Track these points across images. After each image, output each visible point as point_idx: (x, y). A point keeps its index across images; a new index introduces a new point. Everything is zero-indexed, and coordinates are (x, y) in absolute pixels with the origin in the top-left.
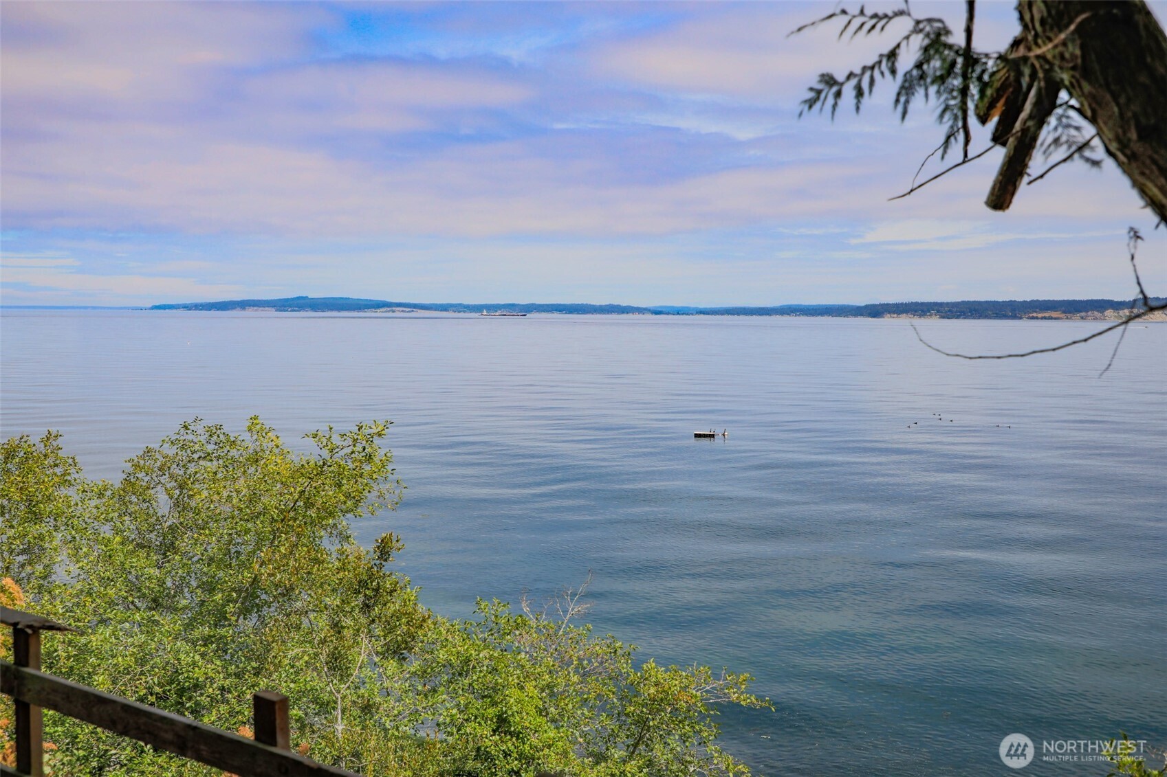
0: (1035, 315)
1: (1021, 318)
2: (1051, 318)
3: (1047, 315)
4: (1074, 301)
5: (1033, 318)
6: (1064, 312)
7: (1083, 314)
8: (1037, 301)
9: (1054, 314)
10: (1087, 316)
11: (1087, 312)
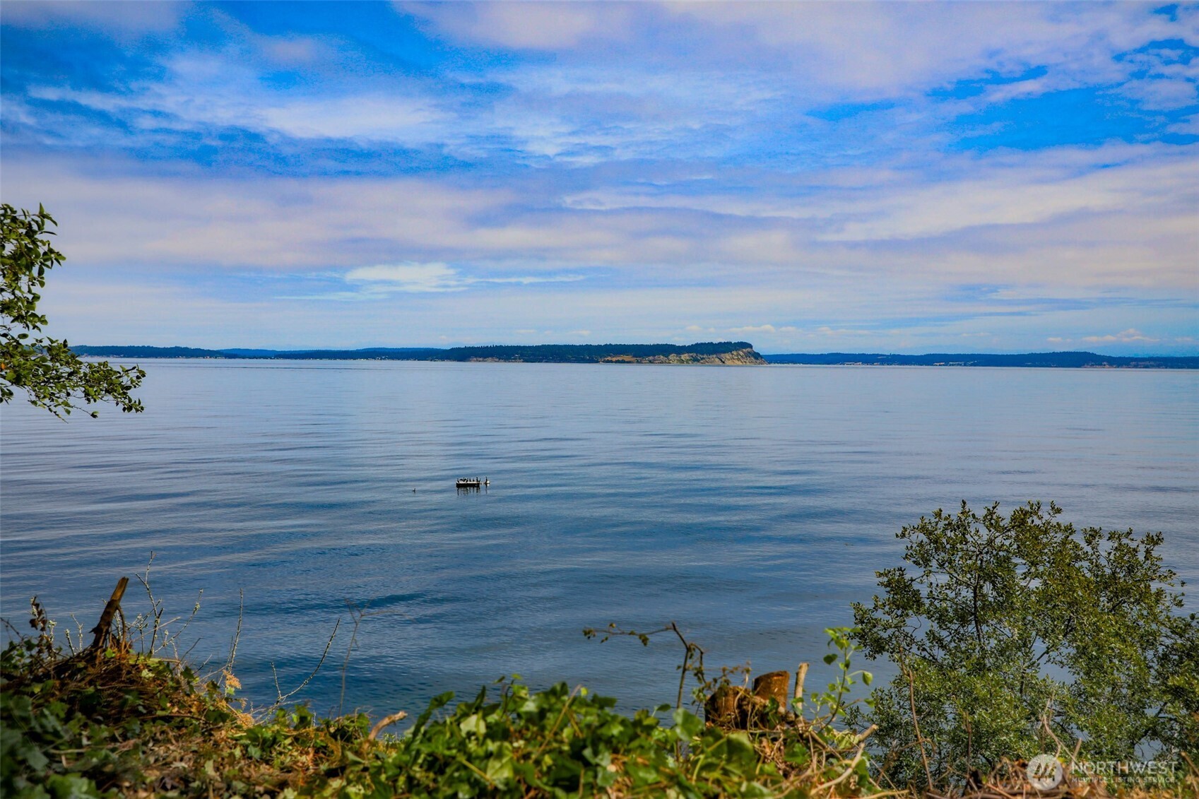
0: (609, 358)
1: (597, 362)
2: (623, 362)
3: (620, 359)
4: (642, 346)
5: (608, 362)
6: (634, 356)
7: (651, 358)
8: (610, 345)
9: (626, 358)
10: (654, 360)
11: (654, 356)
